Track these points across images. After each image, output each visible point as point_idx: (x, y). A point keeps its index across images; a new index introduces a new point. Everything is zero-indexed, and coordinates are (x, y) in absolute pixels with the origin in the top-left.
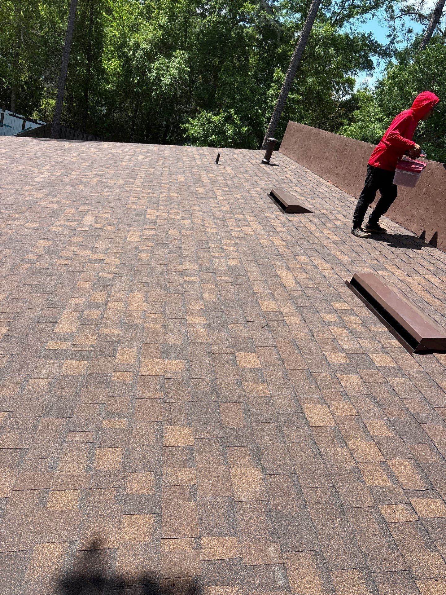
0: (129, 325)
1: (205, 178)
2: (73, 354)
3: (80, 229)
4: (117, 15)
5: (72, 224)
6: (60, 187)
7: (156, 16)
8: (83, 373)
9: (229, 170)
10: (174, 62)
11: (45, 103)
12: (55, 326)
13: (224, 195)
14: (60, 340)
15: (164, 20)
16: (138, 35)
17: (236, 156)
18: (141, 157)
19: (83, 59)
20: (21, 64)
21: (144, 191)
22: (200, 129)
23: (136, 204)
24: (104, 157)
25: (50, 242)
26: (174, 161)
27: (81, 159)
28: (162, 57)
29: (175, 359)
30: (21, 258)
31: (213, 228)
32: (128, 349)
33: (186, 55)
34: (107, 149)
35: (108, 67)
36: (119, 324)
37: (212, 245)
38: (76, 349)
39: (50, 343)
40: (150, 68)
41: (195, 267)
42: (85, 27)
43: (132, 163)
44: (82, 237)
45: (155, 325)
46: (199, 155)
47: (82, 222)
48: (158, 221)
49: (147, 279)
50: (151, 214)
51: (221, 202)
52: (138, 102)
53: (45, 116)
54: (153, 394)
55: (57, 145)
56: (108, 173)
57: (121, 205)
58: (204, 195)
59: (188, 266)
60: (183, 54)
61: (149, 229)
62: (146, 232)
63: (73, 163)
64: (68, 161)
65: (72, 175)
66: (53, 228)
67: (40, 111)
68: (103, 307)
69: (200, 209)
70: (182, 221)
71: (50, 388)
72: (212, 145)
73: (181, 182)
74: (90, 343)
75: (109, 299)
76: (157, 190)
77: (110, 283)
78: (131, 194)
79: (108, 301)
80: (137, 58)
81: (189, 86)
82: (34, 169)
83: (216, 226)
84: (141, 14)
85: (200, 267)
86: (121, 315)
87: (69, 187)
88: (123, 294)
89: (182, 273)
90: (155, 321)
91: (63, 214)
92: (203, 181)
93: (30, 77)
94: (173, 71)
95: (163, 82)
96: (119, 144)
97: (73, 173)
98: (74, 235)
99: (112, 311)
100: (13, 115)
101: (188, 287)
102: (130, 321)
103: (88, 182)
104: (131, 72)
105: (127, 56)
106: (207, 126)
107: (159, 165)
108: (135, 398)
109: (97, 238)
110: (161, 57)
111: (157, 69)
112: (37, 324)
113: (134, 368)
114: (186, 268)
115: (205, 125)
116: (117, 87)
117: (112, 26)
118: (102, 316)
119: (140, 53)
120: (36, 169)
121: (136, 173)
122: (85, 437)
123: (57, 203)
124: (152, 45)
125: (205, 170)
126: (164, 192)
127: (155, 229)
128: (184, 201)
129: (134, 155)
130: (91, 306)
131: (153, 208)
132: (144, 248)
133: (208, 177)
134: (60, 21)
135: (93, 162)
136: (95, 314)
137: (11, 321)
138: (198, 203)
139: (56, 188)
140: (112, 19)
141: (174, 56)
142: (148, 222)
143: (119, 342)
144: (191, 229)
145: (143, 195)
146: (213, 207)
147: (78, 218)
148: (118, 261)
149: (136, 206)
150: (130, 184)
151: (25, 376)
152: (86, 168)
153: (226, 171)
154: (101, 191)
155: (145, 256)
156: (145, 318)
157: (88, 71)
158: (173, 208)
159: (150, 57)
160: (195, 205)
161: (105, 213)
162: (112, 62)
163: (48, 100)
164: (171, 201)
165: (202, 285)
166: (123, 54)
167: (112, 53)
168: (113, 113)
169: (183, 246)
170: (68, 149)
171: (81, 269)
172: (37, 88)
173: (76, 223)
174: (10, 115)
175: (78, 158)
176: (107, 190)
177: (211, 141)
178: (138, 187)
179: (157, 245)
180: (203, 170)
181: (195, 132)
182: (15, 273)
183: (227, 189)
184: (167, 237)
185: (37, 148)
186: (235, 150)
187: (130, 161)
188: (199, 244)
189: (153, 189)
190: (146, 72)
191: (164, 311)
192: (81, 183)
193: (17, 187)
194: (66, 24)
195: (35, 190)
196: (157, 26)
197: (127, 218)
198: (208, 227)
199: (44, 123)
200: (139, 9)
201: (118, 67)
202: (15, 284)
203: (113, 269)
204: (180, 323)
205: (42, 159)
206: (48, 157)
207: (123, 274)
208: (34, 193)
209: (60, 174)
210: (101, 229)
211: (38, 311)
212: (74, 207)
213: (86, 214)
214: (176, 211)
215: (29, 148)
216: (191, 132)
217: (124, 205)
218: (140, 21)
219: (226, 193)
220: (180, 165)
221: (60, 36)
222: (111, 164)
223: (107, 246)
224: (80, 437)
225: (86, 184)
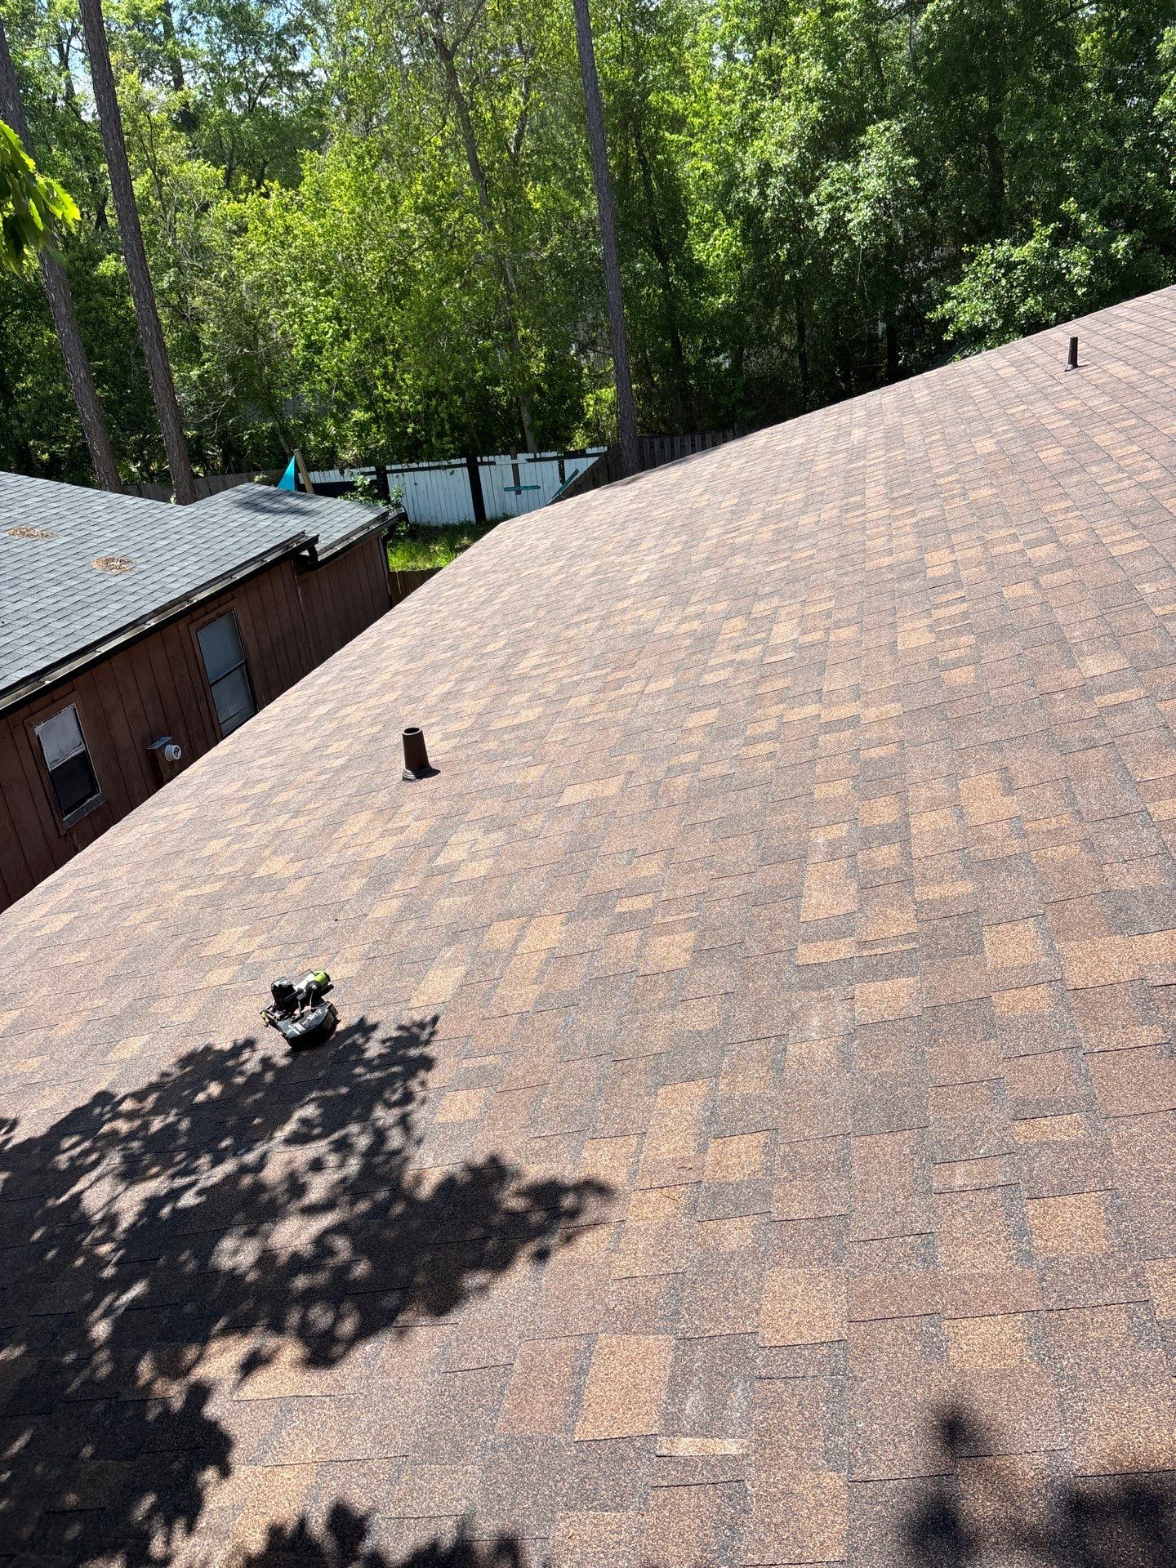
0: (986, 862)
1: (1055, 418)
2: (868, 966)
3: (773, 659)
4: (697, 121)
5: (748, 655)
6: (691, 578)
7: (792, 72)
8: (915, 1010)
9: (1118, 369)
10: (867, 160)
11: (592, 403)
12: (799, 907)
13: (1130, 440)
14: (824, 937)
15: (814, 71)
16: (761, 143)
17: (1124, 325)
18: (858, 434)
19: (650, 264)
20: (523, 338)
21: (898, 512)
22: (986, 301)
23: (890, 552)
24: (768, 469)
25: (714, 712)
26: (948, 409)
27: (714, 494)
28: (834, 164)
29: (1157, 928)
30: (664, 766)
31: (1132, 539)
32: (1009, 926)
33: (897, 127)
34: (765, 447)
35: (708, 256)
36: (960, 867)
37: (1148, 588)
38: (874, 952)
39: (802, 949)
40: (811, 207)
41: (1118, 662)
42: (635, 188)
43: (841, 456)
44: (784, 677)
45: (1063, 848)
46: (1012, 365)
47: (772, 642)
48: (964, 574)
49: (990, 734)
50: (939, 563)
51: (1127, 462)
52: (799, 304)
53: (599, 433)
54: (1130, 1035)
55: (650, 486)
56: (790, 503)
57: (851, 569)
58: (1068, 463)
59: (1093, 666)
60: (887, 129)
61: (948, 603)
62: (942, 613)
63: (700, 511)
64: (688, 512)
65: (708, 539)
66: (709, 678)
67: (587, 425)
68: (900, 832)
69: (1069, 503)
70: (1029, 553)
71: (846, 1061)
72: (1034, 325)
73: (990, 454)
74: (901, 930)
75: (910, 809)
76: (931, 497)
77: (896, 769)
78: (868, 532)
79: (907, 815)
80: (773, 200)
81: (923, 202)
82: (620, 559)
83: (1136, 533)
84: (755, 89)
85: (1133, 657)
86: (953, 842)
87: (711, 571)
88: (940, 788)
89: (1086, 690)
90: (1055, 835)
91: (720, 638)
92: (1050, 427)
93: (550, 358)
94: (873, 185)
95: (851, 224)
96: (790, 424)
97: (708, 534)
98: (764, 678)
99: (927, 837)
100: (535, 460)
101: (1119, 722)
102: (987, 851)
103: (750, 543)
104: (766, 241)
105: (748, 206)
106: (1004, 282)
107: (913, 435)
108: (1080, 1054)
109: (822, 667)
110: (830, 167)
111: (830, 198)
112: (755, 910)
113: (1045, 973)
114: (1090, 674)
115: (997, 282)
116: (740, 293)
117: (695, 154)
118: (907, 856)
119: (778, 182)
120: (624, 558)
121: (861, 477)
122: (980, 1173)
123: (697, 616)
124: (800, 148)
125: (1046, 397)
126: (953, 497)
127: (963, 599)
128: (1015, 501)
129: (838, 436)
130: (871, 837)
131: (937, 548)
132: (952, 655)
133: (1060, 412)
134: (577, 203)
135: (745, 490)
136: (886, 855)
137: (695, 914)
138: (1060, 490)
139: (682, 583)
140: (688, 139)
141: (863, 146)
142: (936, 585)
143: (977, 912)
144: (1068, 563)
145: (900, 524)
146: (1106, 484)
147: (758, 636)
148: (894, 709)
149: (891, 558)
150: (856, 508)
151: (773, 1040)
152: (733, 512)
153: (1111, 376)
154: (789, 554)
155: (962, 676)
156: (1025, 835)
157: (666, 286)
158: (991, 528)
159: (803, 180)
160: (1050, 500)
161: (819, 601)
162: (715, 239)
163: (598, 392)
164: (979, 511)
165: (1161, 706)
166: (737, 206)
167: (710, 218)
168: (748, 357)
169: (1060, 616)
170: (678, 484)
171: (810, 753)
172: (569, 379)
173: (758, 649)
174: (529, 460)
175: (706, 497)
176: (802, 544)
177: (1028, 318)
178: (879, 508)
179: (983, 637)
180: (1040, 400)
181: (976, 313)
182: (664, 803)
183: (1134, 421)
184: (1004, 608)
185: (610, 509)
186: (1116, 310)
187: (832, 453)
188: (1105, 598)
189: (920, 500)
190: (800, 221)
191: (1072, 805)
192: (734, 551)
193: (599, 611)
194: (594, 203)
195: (639, 605)
196: (802, 94)
197: (879, 593)
198: (1113, 543)
199: (603, 449)
200: (746, 79)
201: (731, 245)
202: (672, 829)
203: (891, 731)
204: (1133, 825)
205: (630, 530)
206: (641, 519)
207: (921, 736)
208: (640, 612)
209: (679, 548)
210: (824, 643)
211: (745, 878)
212: (739, 612)
213: (772, 619)
214: (1002, 533)
215: (593, 516)
216: (964, 318)
217: (859, 567)
218: (756, 105)
219: (1134, 432)
220: (969, 411)
221: (586, 237)
222: (790, 479)
223: (853, 681)
224: (968, 1174)
225: (747, 549)
